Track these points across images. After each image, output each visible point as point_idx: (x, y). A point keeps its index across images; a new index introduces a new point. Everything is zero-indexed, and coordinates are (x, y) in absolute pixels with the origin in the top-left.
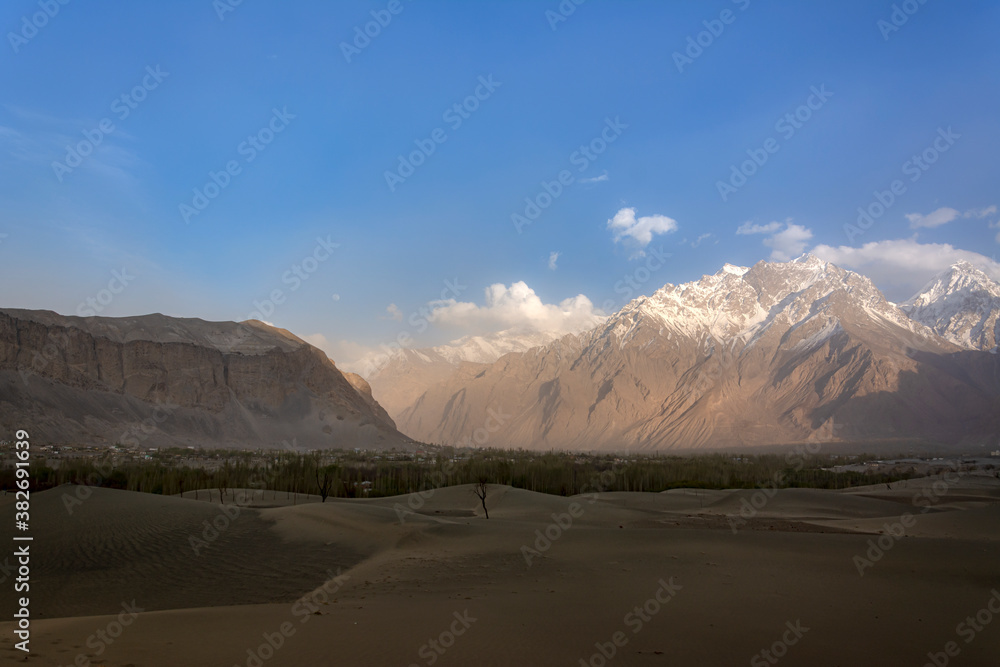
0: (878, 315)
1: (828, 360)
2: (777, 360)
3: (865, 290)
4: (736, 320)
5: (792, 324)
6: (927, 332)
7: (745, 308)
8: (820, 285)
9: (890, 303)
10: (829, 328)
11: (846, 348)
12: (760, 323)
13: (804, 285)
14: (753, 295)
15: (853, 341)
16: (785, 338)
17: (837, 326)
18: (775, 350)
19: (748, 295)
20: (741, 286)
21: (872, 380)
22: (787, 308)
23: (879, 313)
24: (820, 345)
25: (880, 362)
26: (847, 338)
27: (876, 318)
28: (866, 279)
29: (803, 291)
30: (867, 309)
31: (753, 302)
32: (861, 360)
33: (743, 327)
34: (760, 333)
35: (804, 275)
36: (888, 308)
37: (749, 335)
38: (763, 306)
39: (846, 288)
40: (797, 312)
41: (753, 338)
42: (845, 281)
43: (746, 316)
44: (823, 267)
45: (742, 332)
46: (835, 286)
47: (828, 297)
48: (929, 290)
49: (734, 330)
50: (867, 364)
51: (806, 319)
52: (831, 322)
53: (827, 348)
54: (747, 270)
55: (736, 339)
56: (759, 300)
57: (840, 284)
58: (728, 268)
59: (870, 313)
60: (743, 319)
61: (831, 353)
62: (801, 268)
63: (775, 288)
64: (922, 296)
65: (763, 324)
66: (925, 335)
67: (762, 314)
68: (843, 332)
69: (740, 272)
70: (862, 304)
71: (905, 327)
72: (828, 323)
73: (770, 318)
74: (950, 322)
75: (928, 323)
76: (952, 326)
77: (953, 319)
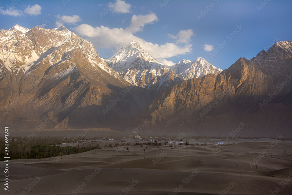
0: (95, 64)
1: (69, 85)
2: (42, 84)
3: (90, 50)
4: (20, 59)
5: (52, 64)
6: (117, 75)
7: (26, 52)
8: (68, 44)
9: (102, 59)
10: (71, 69)
11: (79, 80)
12: (34, 62)
13: (60, 44)
14: (31, 45)
15: (82, 77)
16: (47, 72)
17: (75, 68)
18: (41, 78)
19: (28, 45)
20: (24, 39)
21: (90, 98)
22: (50, 55)
23: (96, 63)
24: (66, 77)
25: (94, 89)
26: (79, 75)
27: (94, 66)
28: (91, 44)
29: (59, 47)
30: (90, 61)
31: (31, 50)
32: (85, 87)
33: (24, 63)
34: (32, 68)
35: (60, 38)
36: (100, 61)
37: (27, 68)
38: (37, 52)
39: (81, 48)
40: (55, 58)
41: (30, 70)
42: (81, 44)
43: (26, 57)
44: (70, 35)
45: (23, 66)
46: (76, 46)
47: (72, 51)
48: (119, 54)
49: (18, 64)
50: (88, 89)
51: (59, 62)
52: (72, 65)
53: (69, 79)
54: (28, 30)
55: (19, 70)
56: (34, 49)
57: (78, 45)
58: (17, 27)
59: (93, 65)
60: (24, 58)
61: (70, 82)
62: (59, 33)
63: (44, 43)
64: (116, 57)
65: (35, 62)
66: (116, 77)
67: (35, 57)
68: (77, 71)
69: (24, 30)
70: (88, 57)
71: (107, 72)
72: (70, 66)
73: (40, 60)
74: (127, 71)
75: (118, 71)
76: (128, 73)
77: (128, 69)
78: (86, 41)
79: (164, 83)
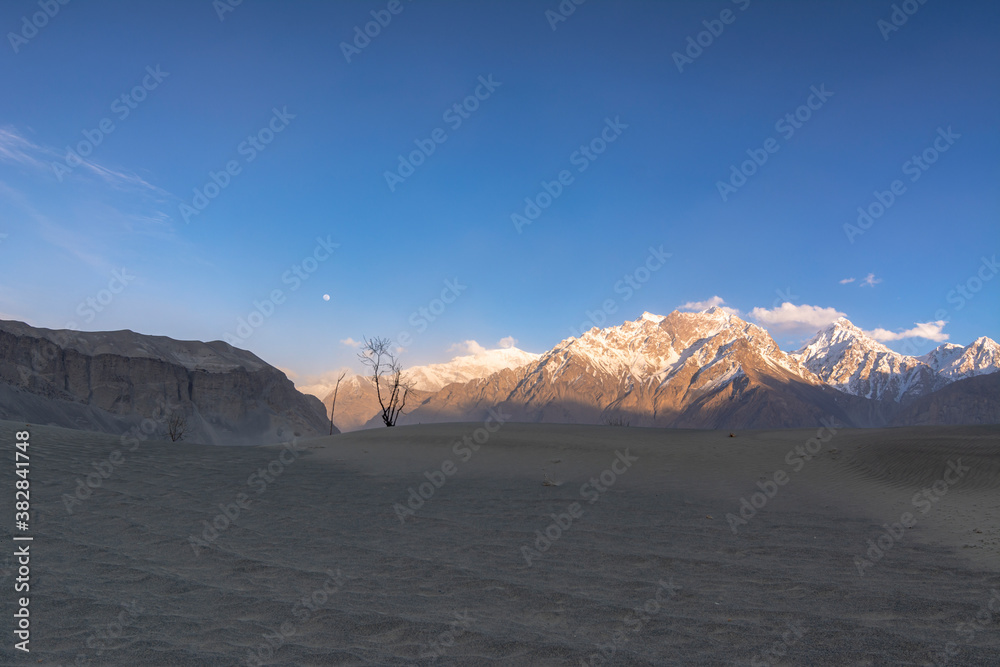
0: (773, 362)
1: (731, 398)
2: (688, 398)
3: (763, 339)
4: (653, 361)
5: (701, 366)
6: (814, 378)
7: (659, 351)
8: (724, 334)
9: (783, 352)
10: (733, 372)
11: (747, 389)
12: (672, 365)
13: (711, 333)
14: (668, 340)
15: (753, 383)
16: (694, 379)
17: (739, 370)
18: (685, 389)
19: (663, 340)
20: (657, 332)
22: (697, 353)
23: (774, 360)
24: (725, 385)
26: (747, 381)
27: (771, 364)
28: (764, 330)
29: (710, 338)
30: (764, 357)
31: (668, 347)
33: (658, 368)
34: (672, 374)
35: (711, 324)
36: (781, 356)
37: (663, 376)
38: (677, 350)
39: (746, 337)
40: (705, 356)
41: (667, 378)
42: (746, 331)
43: (662, 358)
44: (728, 319)
45: (657, 372)
46: (738, 335)
47: (732, 344)
48: (815, 342)
49: (650, 370)
51: (713, 363)
52: (734, 366)
53: (731, 388)
54: (663, 318)
55: (652, 378)
56: (672, 344)
57: (741, 334)
58: (647, 316)
59: (768, 362)
60: (659, 360)
61: (733, 393)
62: (709, 318)
63: (687, 335)
64: (810, 347)
65: (675, 365)
66: (813, 381)
67: (674, 356)
68: (744, 375)
69: (657, 319)
70: (759, 352)
71: (796, 373)
72: (731, 367)
73: (682, 360)
74: (832, 371)
75: (815, 371)
76: (834, 374)
77: (834, 367)
78: (753, 326)
79: (909, 388)
